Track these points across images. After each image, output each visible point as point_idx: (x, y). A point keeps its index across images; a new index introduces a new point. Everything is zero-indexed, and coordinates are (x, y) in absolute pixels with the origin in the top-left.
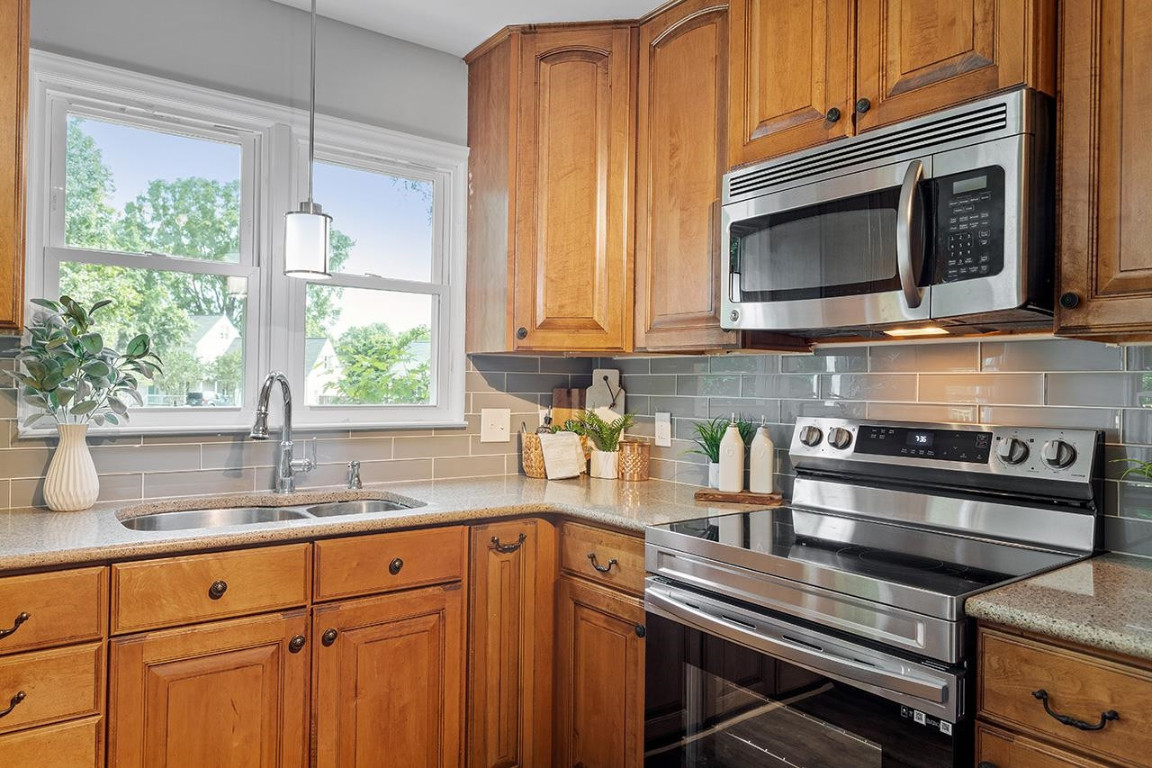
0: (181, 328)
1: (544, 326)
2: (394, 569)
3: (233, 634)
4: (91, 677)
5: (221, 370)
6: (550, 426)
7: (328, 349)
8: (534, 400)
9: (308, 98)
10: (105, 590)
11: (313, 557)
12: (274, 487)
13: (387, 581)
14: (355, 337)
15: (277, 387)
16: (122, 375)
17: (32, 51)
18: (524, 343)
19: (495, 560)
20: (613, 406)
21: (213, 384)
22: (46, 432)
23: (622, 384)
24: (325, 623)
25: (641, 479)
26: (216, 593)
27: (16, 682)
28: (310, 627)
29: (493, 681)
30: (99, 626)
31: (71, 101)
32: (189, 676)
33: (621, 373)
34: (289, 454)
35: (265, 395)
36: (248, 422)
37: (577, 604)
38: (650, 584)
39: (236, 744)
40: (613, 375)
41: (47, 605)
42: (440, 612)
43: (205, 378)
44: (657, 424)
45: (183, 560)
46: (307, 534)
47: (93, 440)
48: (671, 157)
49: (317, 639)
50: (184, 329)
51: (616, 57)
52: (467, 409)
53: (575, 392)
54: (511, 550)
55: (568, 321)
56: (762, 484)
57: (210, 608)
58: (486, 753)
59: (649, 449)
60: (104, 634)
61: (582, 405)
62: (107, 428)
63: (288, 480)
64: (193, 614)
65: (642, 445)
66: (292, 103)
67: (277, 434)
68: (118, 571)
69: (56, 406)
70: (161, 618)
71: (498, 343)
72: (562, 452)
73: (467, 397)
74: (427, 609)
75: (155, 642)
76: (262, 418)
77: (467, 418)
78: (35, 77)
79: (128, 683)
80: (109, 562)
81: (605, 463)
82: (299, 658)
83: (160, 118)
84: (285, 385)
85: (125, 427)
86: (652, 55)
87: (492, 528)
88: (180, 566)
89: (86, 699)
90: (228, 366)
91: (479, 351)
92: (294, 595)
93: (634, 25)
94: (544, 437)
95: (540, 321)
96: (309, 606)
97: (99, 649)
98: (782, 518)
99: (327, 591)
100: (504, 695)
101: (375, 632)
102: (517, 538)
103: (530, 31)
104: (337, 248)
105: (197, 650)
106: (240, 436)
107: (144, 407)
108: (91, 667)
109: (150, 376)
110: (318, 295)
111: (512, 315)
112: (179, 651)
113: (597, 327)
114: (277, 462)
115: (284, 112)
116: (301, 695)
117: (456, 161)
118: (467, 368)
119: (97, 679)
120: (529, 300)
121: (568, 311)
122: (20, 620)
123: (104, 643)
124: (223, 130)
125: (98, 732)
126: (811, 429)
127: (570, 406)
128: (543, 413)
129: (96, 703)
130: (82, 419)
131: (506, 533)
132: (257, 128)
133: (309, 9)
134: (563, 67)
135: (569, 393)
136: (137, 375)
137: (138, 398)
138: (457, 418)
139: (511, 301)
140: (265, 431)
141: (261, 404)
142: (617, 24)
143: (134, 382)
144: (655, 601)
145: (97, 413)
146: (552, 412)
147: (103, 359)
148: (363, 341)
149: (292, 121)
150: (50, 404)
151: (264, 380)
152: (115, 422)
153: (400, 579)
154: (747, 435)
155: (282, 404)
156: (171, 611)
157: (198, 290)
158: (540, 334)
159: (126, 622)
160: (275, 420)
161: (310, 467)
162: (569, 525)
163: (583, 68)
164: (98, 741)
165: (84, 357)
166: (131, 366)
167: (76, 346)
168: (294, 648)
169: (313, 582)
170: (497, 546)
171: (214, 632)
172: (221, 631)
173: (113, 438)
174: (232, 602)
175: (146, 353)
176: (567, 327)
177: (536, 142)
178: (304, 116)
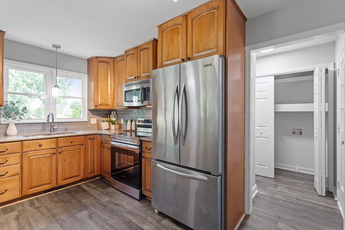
0: (25, 101)
1: (100, 105)
2: (71, 142)
3: (43, 152)
4: (19, 158)
5: (37, 112)
6: (103, 121)
7: (68, 106)
8: (101, 117)
9: (56, 67)
10: (21, 145)
11: (57, 141)
12: (51, 132)
13: (70, 144)
14: (75, 103)
15: (51, 115)
16: (21, 113)
17: (4, 59)
18: (97, 107)
19: (89, 141)
20: (115, 118)
21: (35, 115)
22: (6, 123)
23: (116, 114)
24: (59, 150)
25: (118, 129)
26: (40, 146)
27: (7, 158)
28: (57, 151)
29: (89, 160)
30: (20, 151)
31: (10, 67)
32: (36, 158)
33: (116, 112)
34: (53, 126)
35: (49, 116)
36: (45, 121)
37: (103, 147)
38: (111, 142)
39: (44, 168)
40: (115, 113)
41: (12, 147)
42: (80, 149)
43: (33, 114)
44: (121, 120)
45: (34, 141)
46: (56, 137)
47: (16, 124)
48: (119, 79)
49: (58, 153)
50: (26, 101)
51: (111, 63)
52: (88, 119)
53: (108, 115)
54: (92, 139)
55: (104, 104)
56: (133, 129)
57: (39, 148)
58: (88, 170)
59: (120, 125)
60: (21, 152)
61: (110, 118)
62: (19, 122)
63: (53, 131)
64: (36, 149)
65: (119, 124)
66: (53, 67)
67: (51, 123)
68: (23, 143)
69: (9, 118)
70: (31, 150)
71: (92, 107)
72: (105, 125)
73: (88, 116)
74: (77, 148)
75: (30, 153)
76: (48, 120)
77: (88, 120)
78: (4, 63)
79: (25, 159)
80: (22, 141)
81: (113, 127)
82: (55, 156)
83: (27, 70)
84: (52, 115)
85: (22, 122)
86: (116, 63)
87: (89, 136)
88: (34, 142)
89: (18, 161)
90: (39, 110)
91: (90, 109)
92: (54, 146)
93: (114, 58)
94: (102, 123)
95: (99, 104)
96: (57, 148)
97: (20, 154)
98: (136, 133)
99: (59, 146)
100: (91, 162)
101: (68, 152)
102: (93, 138)
103: (97, 57)
104: (70, 82)
105: (37, 154)
106: (44, 123)
107: (26, 118)
108: (19, 157)
109: (27, 113)
110: (65, 93)
111: (94, 103)
112: (34, 154)
113: (109, 105)
114: (51, 127)
115: (52, 69)
116: (55, 161)
117: (86, 76)
118: (88, 112)
119: (20, 158)
120: (97, 101)
121: (104, 103)
122: (7, 149)
123: (21, 153)
124: (40, 72)
125: (20, 166)
126: (138, 120)
127: (107, 118)
128: (102, 119)
129: (20, 162)
130: (14, 121)
131: (92, 137)
132: (46, 71)
133: (56, 51)
134: (102, 64)
135: (107, 116)
136: (24, 113)
137: (24, 117)
138: (86, 120)
139: (94, 101)
140: (49, 122)
141: (48, 118)
142: (111, 58)
143: (23, 114)
144: (112, 144)
145: (17, 119)
146: (104, 119)
147: (18, 111)
148: (78, 105)
149: (53, 70)
150: (7, 118)
151: (49, 114)
152: (20, 121)
153: (72, 144)
154: (132, 121)
155: (52, 118)
156: (33, 149)
157: (30, 91)
158: (99, 106)
159: (25, 150)
160: (51, 120)
161: (57, 128)
162: (102, 135)
163: (106, 64)
164: (20, 168)
165: (14, 110)
166: (23, 112)
167: (13, 109)
168: (54, 154)
169: (57, 145)
170: (90, 139)
171: (40, 152)
172: (41, 151)
173: (19, 124)
174: (43, 147)
175: (26, 110)
176: (104, 105)
177: (98, 75)
178: (55, 69)
